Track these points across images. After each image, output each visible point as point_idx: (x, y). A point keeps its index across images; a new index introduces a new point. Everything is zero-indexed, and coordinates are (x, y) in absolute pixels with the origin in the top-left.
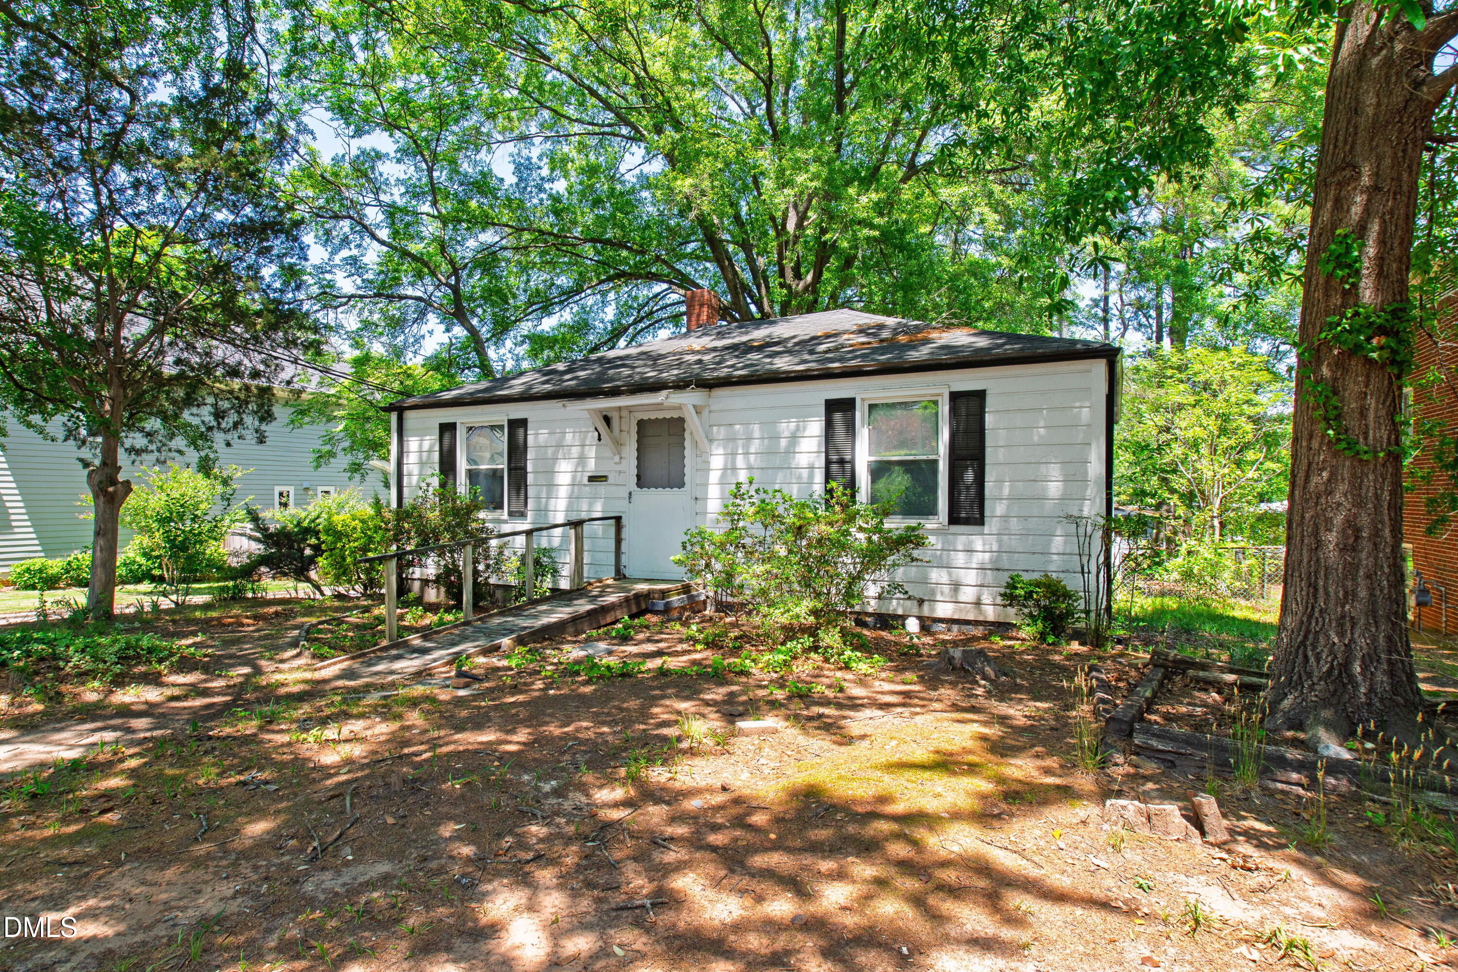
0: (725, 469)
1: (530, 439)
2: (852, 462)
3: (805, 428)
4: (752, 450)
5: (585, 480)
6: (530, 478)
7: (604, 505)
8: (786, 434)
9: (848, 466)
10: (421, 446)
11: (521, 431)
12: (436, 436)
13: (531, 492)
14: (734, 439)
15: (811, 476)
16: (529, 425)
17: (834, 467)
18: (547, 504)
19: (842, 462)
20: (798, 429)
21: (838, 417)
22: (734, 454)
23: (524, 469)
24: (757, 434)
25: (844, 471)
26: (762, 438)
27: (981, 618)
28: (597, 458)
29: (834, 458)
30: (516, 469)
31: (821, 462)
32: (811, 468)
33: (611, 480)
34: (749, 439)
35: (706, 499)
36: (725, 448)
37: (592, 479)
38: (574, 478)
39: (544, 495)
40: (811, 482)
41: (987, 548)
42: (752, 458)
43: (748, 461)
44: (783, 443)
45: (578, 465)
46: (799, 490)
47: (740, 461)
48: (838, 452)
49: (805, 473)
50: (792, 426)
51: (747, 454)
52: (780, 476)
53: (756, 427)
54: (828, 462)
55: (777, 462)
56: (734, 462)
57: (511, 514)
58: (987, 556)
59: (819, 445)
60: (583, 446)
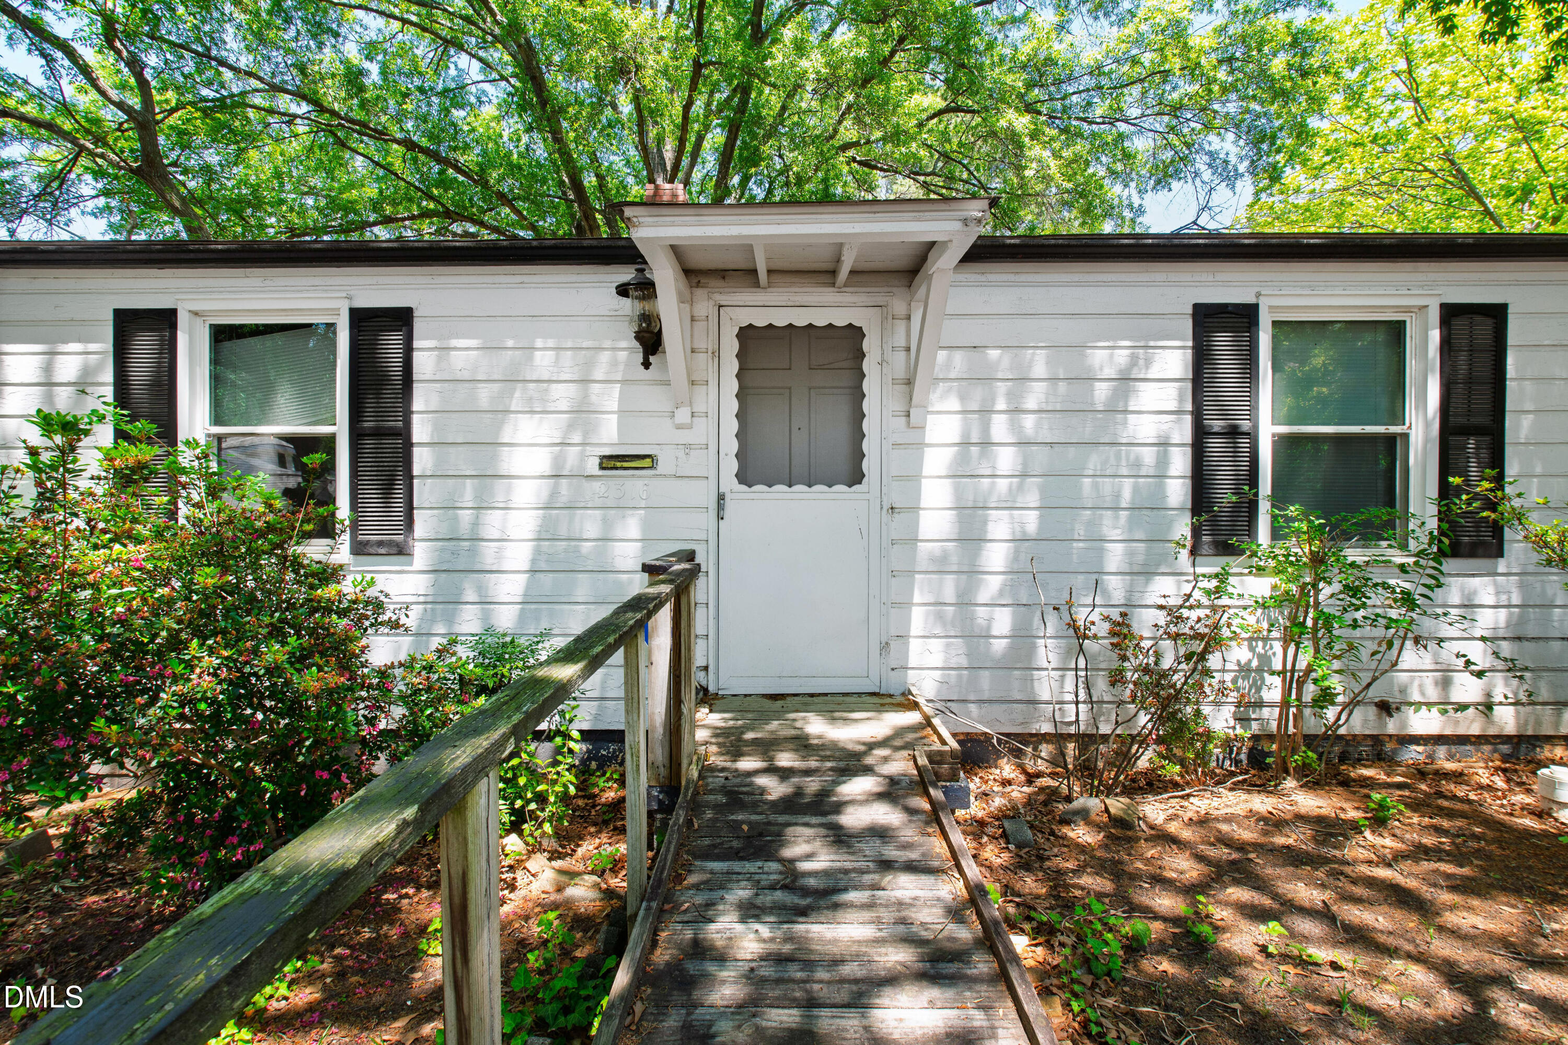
0: (965, 444)
1: (423, 363)
2: (1252, 436)
3: (1148, 363)
4: (1031, 403)
5: (592, 466)
6: (422, 460)
7: (646, 525)
8: (1109, 372)
9: (1244, 442)
10: (48, 369)
11: (393, 342)
12: (104, 345)
13: (423, 492)
14: (988, 380)
15: (1163, 461)
16: (419, 326)
17: (1215, 445)
18: (476, 524)
19: (1233, 432)
20: (1134, 361)
21: (1222, 341)
22: (986, 412)
23: (404, 435)
24: (1040, 369)
25: (1235, 452)
26: (1053, 380)
27: (1492, 731)
28: (621, 412)
29: (1217, 425)
30: (378, 433)
31: (1183, 432)
32: (1163, 444)
33: (661, 468)
34: (1022, 380)
35: (915, 509)
36: (962, 398)
37: (611, 462)
38: (558, 461)
39: (468, 499)
40: (1161, 476)
41: (1504, 599)
42: (1029, 421)
43: (1015, 427)
44: (1102, 391)
45: (571, 427)
46: (1136, 490)
47: (1000, 428)
48: (1224, 414)
49: (1148, 456)
50: (1122, 356)
51: (1015, 411)
52: (1094, 462)
53: (1041, 355)
54: (1200, 433)
55: (1087, 431)
56: (986, 428)
57: (359, 549)
58: (1503, 614)
59: (1181, 400)
60: (585, 381)
